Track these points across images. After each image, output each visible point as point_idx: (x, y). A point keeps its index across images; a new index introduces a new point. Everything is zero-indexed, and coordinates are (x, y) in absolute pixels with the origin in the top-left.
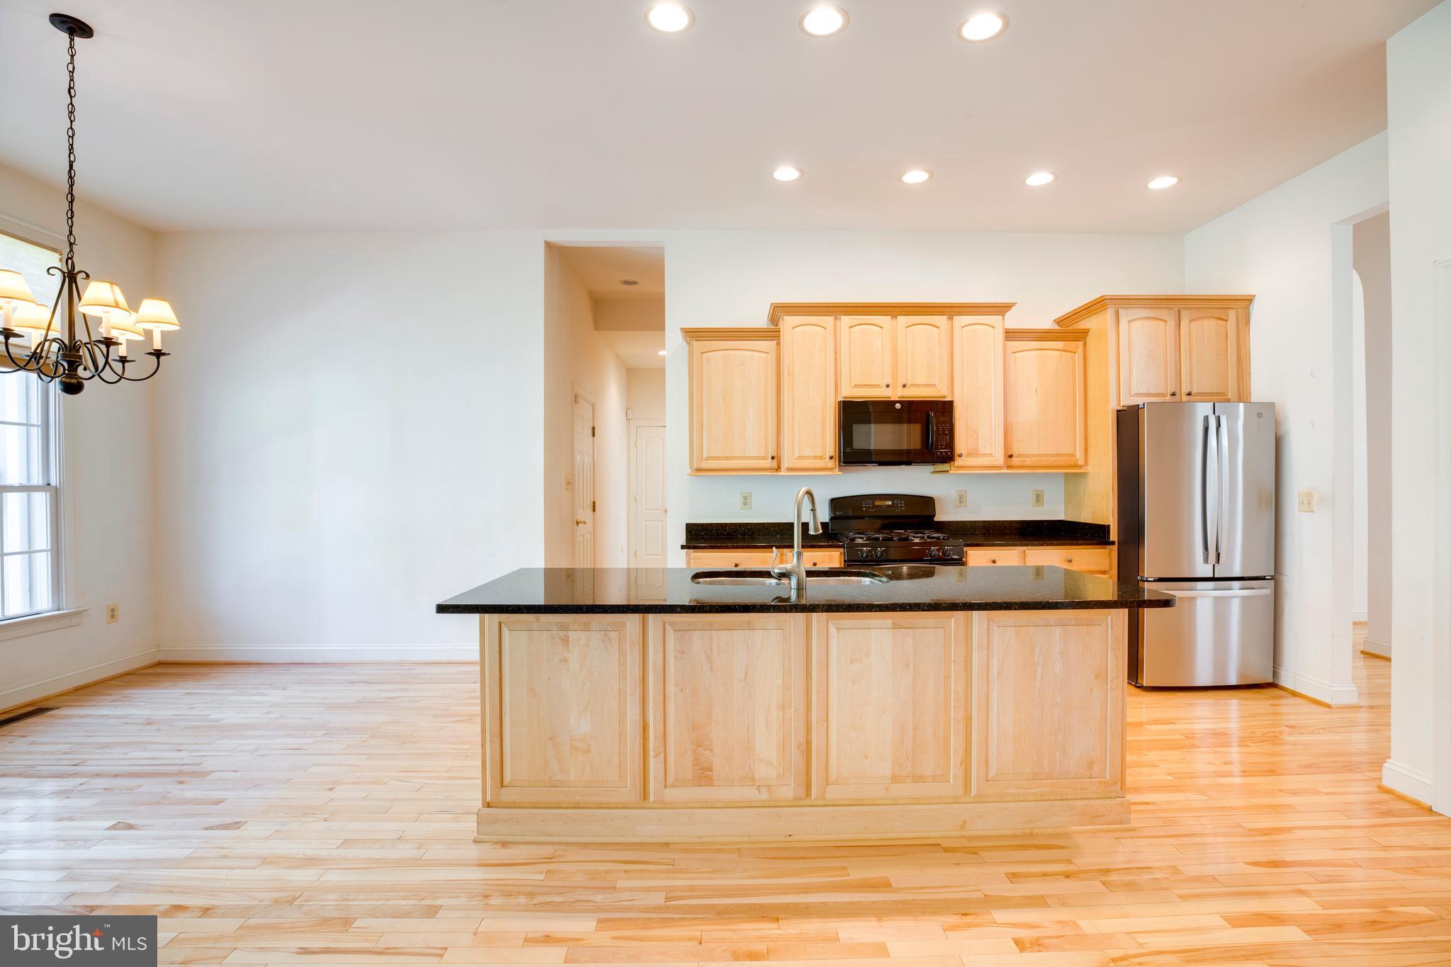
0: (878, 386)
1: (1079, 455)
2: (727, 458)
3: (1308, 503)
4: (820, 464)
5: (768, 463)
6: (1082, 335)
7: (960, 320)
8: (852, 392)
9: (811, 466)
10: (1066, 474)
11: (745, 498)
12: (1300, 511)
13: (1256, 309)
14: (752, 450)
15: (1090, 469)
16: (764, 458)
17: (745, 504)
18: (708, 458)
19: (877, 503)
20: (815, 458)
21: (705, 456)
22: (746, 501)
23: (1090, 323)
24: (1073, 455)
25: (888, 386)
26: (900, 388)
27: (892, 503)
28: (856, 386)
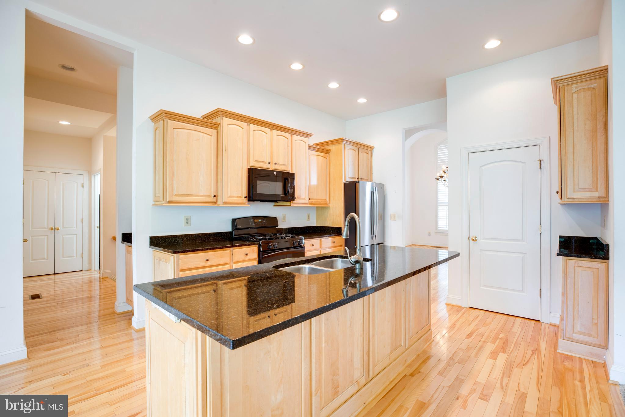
0: (264, 162)
1: (328, 200)
2: (188, 195)
3: (394, 218)
4: (240, 200)
5: (212, 199)
6: (328, 152)
7: (295, 137)
8: (253, 164)
9: (236, 201)
10: (317, 207)
11: (187, 219)
12: (391, 220)
13: (375, 152)
14: (203, 191)
15: (330, 205)
16: (210, 196)
17: (187, 223)
18: (177, 195)
19: (256, 221)
20: (238, 197)
21: (175, 194)
22: (188, 221)
23: (332, 148)
24: (326, 200)
25: (269, 163)
26: (273, 164)
27: (262, 220)
28: (256, 161)
